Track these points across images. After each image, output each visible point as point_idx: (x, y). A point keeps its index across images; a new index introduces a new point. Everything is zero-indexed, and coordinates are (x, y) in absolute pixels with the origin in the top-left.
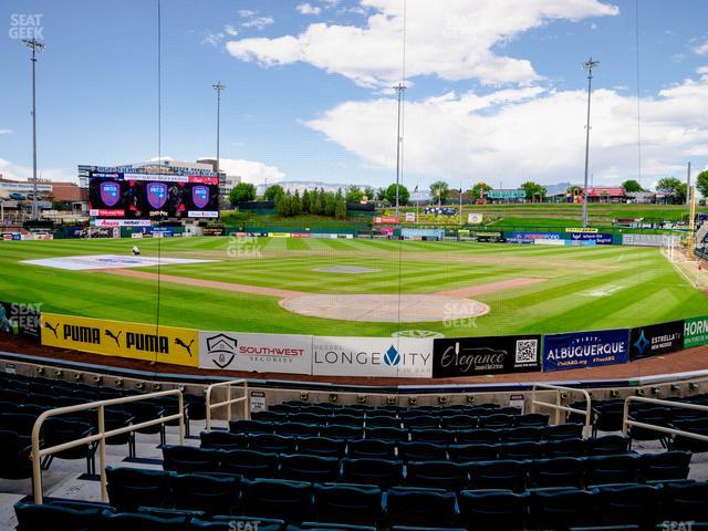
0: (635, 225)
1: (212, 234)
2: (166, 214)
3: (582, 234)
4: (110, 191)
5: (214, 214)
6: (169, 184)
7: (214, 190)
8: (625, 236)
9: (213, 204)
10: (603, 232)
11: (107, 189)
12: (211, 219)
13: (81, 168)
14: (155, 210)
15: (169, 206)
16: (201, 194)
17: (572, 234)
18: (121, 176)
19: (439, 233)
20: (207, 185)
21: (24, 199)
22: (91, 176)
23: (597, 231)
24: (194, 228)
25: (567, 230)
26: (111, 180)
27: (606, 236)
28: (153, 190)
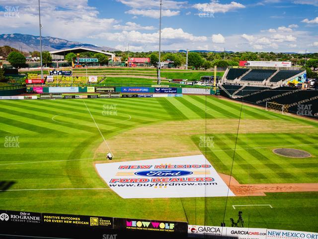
0: (183, 83)
3: (161, 88)
8: (183, 89)
10: (172, 86)
17: (155, 88)
19: (76, 90)
23: (168, 86)
25: (152, 86)
27: (173, 89)
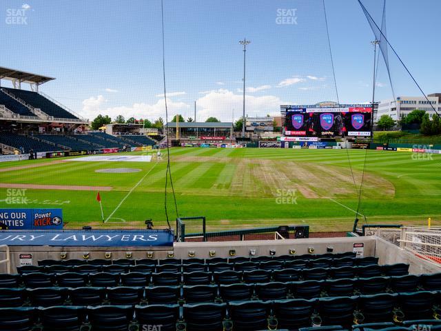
1: (359, 148)
2: (332, 133)
4: (298, 120)
5: (368, 134)
6: (335, 114)
7: (368, 116)
9: (367, 127)
11: (296, 118)
12: (365, 137)
13: (282, 107)
14: (325, 131)
15: (334, 128)
16: (358, 120)
18: (304, 110)
20: (363, 113)
21: (258, 125)
22: (287, 111)
24: (345, 143)
26: (298, 113)
28: (324, 118)
